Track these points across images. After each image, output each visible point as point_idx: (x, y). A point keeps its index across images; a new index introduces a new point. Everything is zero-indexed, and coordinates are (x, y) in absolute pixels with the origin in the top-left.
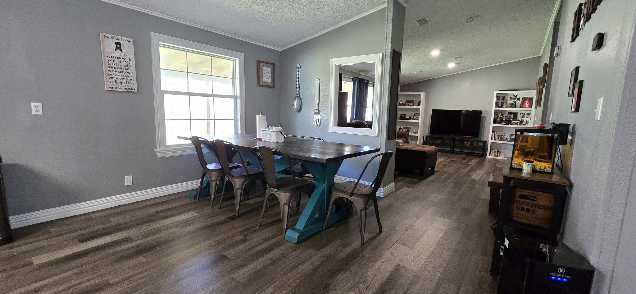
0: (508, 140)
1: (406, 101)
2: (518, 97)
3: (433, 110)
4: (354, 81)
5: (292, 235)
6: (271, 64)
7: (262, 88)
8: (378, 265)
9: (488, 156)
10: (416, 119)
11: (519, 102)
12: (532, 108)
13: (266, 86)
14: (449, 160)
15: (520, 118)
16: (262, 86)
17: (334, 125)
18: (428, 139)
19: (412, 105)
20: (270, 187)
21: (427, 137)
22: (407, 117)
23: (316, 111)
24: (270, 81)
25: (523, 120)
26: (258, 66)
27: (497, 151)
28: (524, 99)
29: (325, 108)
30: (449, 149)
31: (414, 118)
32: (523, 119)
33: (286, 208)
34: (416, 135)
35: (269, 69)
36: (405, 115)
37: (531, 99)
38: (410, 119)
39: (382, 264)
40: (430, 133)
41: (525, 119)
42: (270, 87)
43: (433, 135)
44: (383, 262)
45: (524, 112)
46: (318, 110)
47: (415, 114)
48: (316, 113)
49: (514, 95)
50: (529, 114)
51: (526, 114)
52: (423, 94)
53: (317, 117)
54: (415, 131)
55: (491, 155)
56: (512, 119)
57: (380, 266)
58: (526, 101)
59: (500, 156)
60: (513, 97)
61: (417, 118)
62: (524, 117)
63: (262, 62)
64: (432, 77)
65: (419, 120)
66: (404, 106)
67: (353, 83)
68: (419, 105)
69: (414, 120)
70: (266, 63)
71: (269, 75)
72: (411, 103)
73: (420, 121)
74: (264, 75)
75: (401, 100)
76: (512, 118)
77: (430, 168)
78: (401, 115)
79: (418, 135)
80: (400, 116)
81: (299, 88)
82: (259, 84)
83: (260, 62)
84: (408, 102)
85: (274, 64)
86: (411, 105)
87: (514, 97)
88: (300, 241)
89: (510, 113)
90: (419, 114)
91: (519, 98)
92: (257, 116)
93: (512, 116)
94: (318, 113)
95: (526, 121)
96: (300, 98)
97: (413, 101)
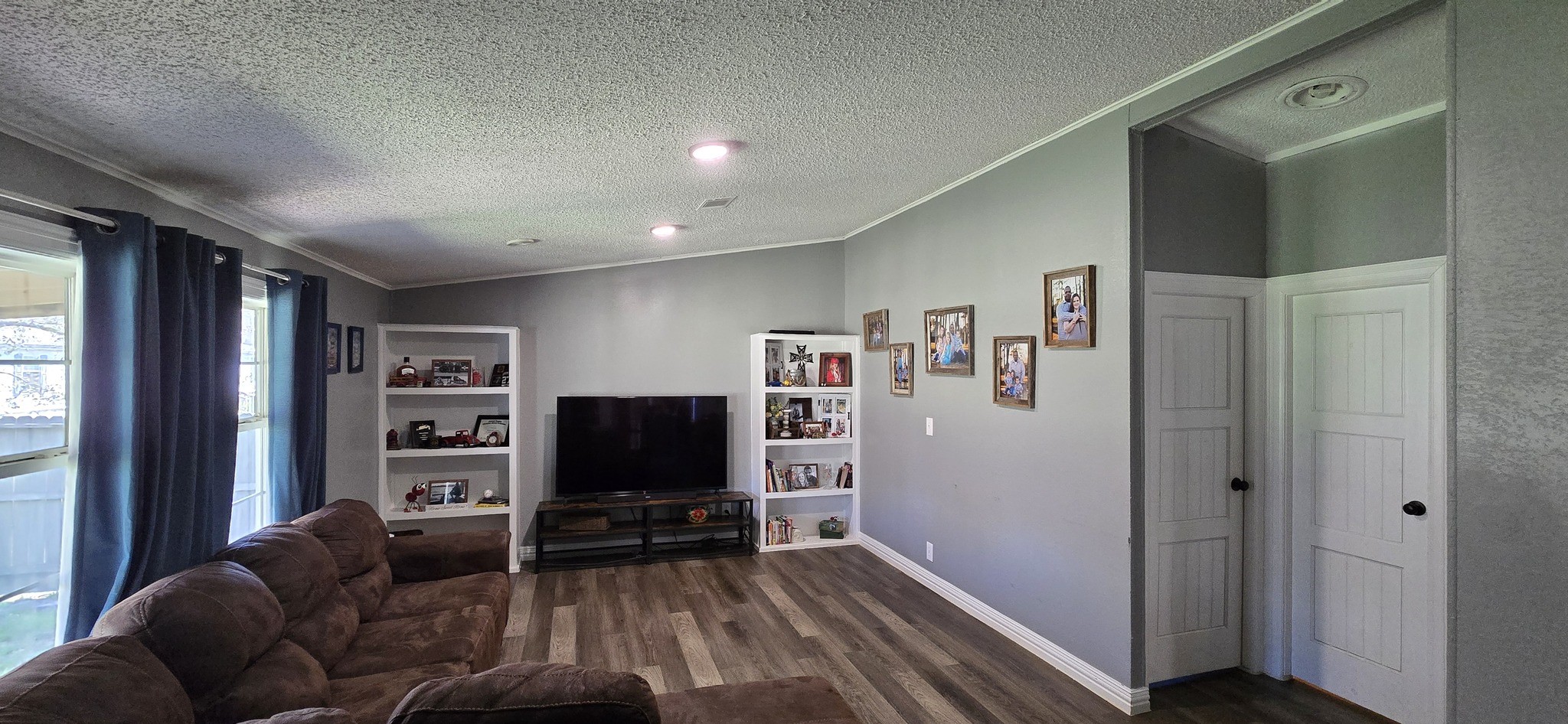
0: (803, 485)
1: (433, 363)
2: (807, 352)
3: (563, 402)
9: (763, 548)
10: (493, 440)
11: (813, 368)
12: (851, 385)
15: (818, 413)
19: (465, 378)
22: (441, 433)
25: (830, 419)
27: (786, 526)
28: (824, 357)
31: (482, 435)
32: (828, 416)
34: (499, 509)
36: (431, 423)
37: (845, 360)
38: (455, 442)
40: (557, 492)
41: (834, 417)
43: (569, 498)
45: (827, 397)
47: (480, 418)
49: (798, 347)
50: (842, 403)
51: (834, 403)
52: (513, 333)
54: (489, 493)
55: (770, 542)
56: (802, 420)
58: (831, 366)
59: (794, 539)
60: (797, 353)
61: (494, 434)
62: (829, 411)
64: (540, 269)
65: (506, 443)
66: (427, 384)
68: (501, 381)
69: (483, 445)
72: (458, 370)
73: (511, 451)
75: (407, 360)
76: (801, 415)
78: (415, 425)
79: (512, 510)
80: (407, 428)
84: (445, 367)
86: (458, 383)
87: (799, 352)
89: (794, 401)
90: (507, 417)
91: (811, 354)
93: (800, 409)
95: (839, 423)
97: (468, 363)
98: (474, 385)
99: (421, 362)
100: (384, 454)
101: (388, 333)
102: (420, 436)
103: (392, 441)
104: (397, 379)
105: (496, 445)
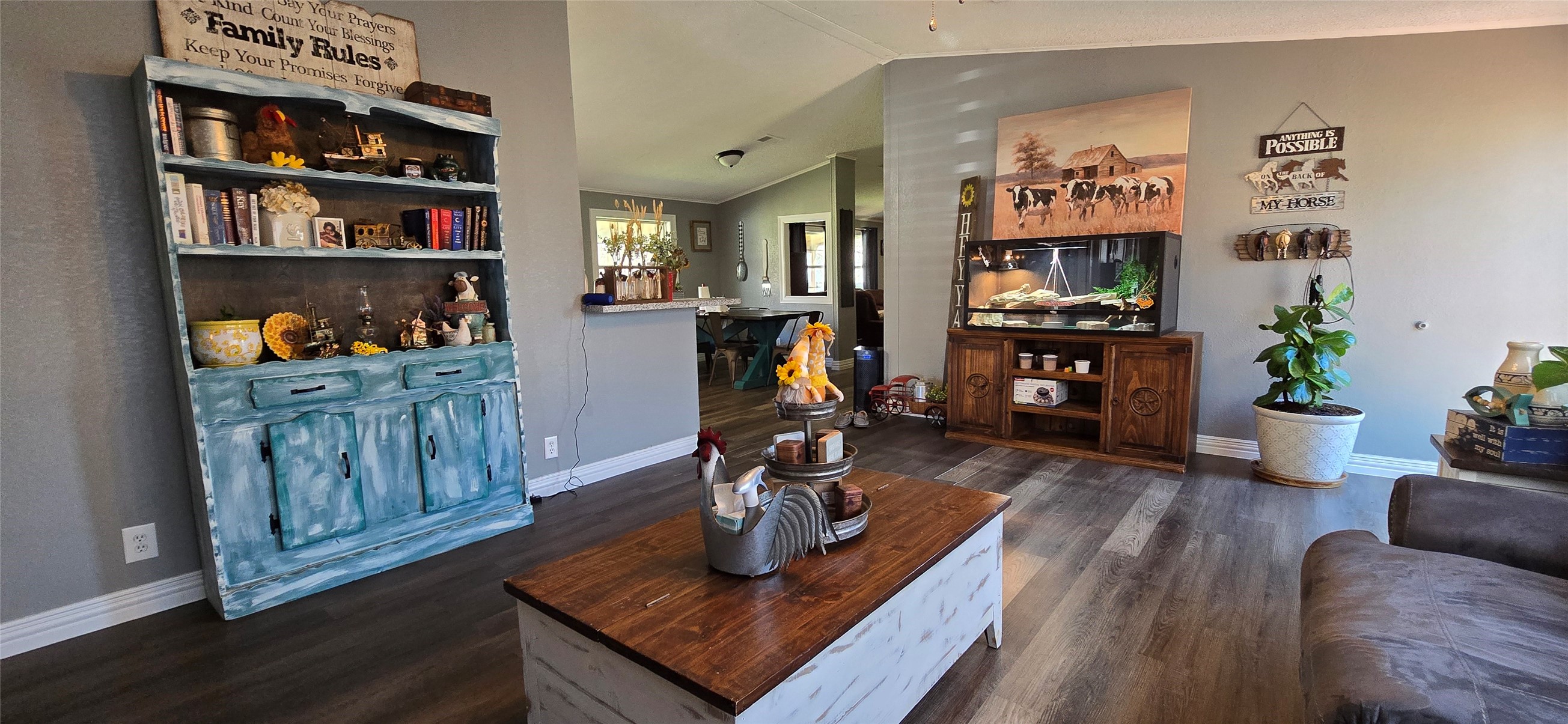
5: (739, 385)
6: (706, 222)
7: (696, 253)
13: (702, 251)
16: (698, 250)
17: (786, 295)
20: (718, 348)
23: (764, 279)
24: (706, 244)
26: (692, 227)
29: (776, 274)
33: (733, 364)
35: (705, 230)
42: (707, 251)
46: (767, 277)
48: (764, 282)
53: (766, 286)
63: (697, 222)
70: (701, 222)
71: (705, 236)
74: (699, 237)
81: (743, 251)
82: (694, 250)
83: (693, 222)
85: (710, 223)
92: (699, 288)
94: (768, 281)
96: (744, 264)
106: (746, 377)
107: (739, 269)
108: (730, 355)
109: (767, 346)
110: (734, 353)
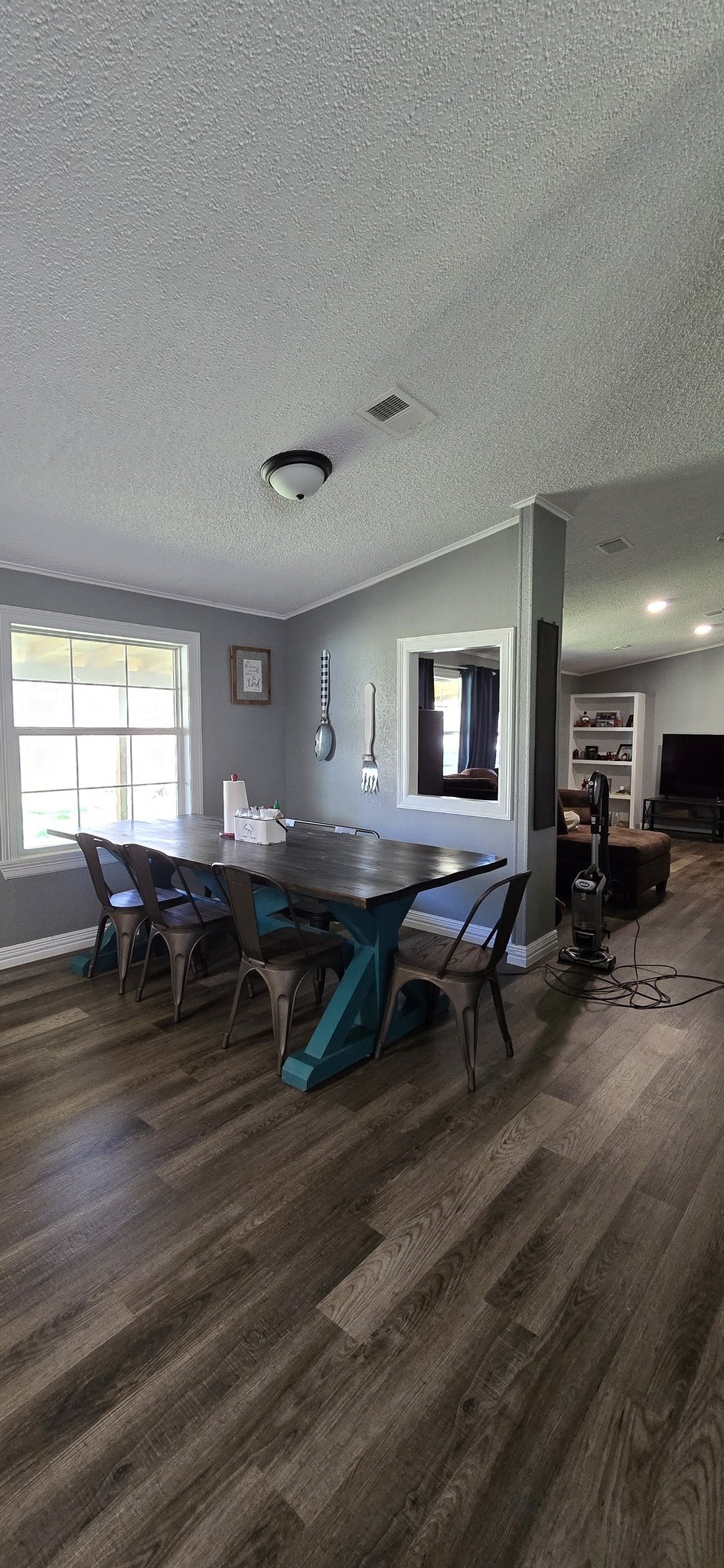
1: (598, 714)
3: (665, 736)
4: (464, 675)
5: (298, 1071)
6: (261, 651)
7: (240, 708)
8: (491, 1149)
10: (624, 757)
13: (252, 702)
14: (707, 862)
16: (242, 702)
17: (410, 793)
18: (658, 808)
19: (613, 723)
20: (248, 955)
21: (653, 802)
22: (601, 752)
23: (367, 759)
24: (260, 689)
26: (233, 657)
29: (389, 752)
30: (710, 832)
31: (620, 756)
33: (284, 1006)
34: (625, 797)
35: (258, 664)
36: (596, 748)
38: (608, 757)
39: (503, 1146)
40: (660, 793)
42: (261, 703)
43: (670, 797)
44: (505, 1143)
46: (372, 755)
47: (621, 745)
48: (366, 764)
52: (638, 697)
53: (371, 772)
54: (622, 788)
57: (498, 1152)
61: (625, 754)
63: (242, 648)
64: (661, 656)
65: (631, 760)
66: (593, 726)
67: (460, 679)
68: (630, 724)
69: (620, 760)
70: (251, 649)
71: (259, 676)
72: (609, 718)
73: (633, 764)
74: (246, 678)
75: (585, 713)
77: (655, 887)
78: (588, 748)
79: (632, 798)
80: (584, 750)
81: (328, 704)
82: (235, 700)
83: (236, 648)
84: (602, 716)
85: (269, 652)
86: (609, 725)
88: (316, 1085)
90: (631, 745)
92: (225, 782)
94: (372, 763)
96: (329, 728)
97: (615, 714)
98: (616, 725)
99: (592, 715)
100: (571, 761)
101: (575, 699)
102: (591, 753)
103: (576, 755)
104: (580, 723)
105: (625, 760)
106: (318, 1045)
107: (320, 739)
108: (278, 979)
109: (375, 950)
110: (288, 975)
